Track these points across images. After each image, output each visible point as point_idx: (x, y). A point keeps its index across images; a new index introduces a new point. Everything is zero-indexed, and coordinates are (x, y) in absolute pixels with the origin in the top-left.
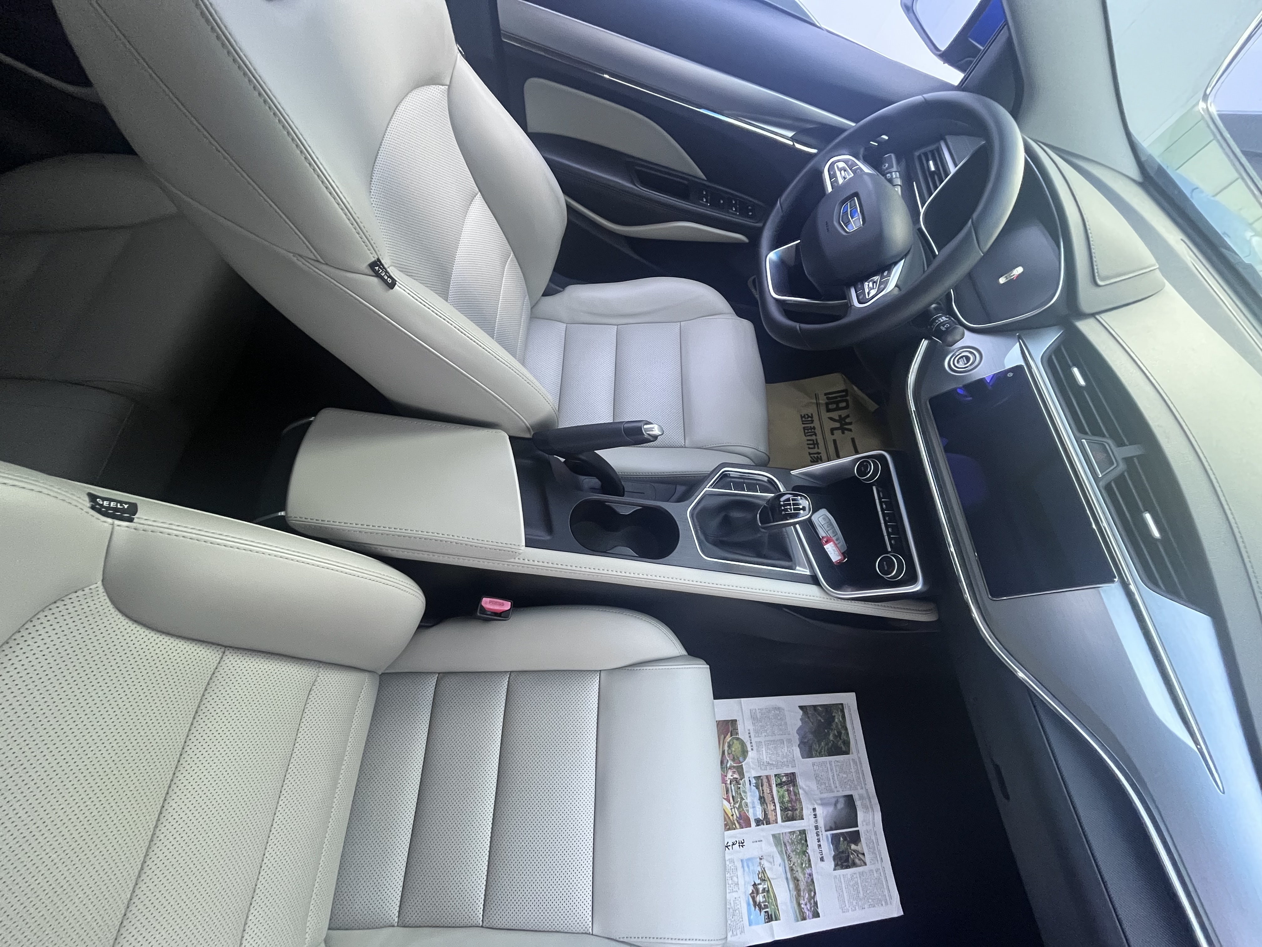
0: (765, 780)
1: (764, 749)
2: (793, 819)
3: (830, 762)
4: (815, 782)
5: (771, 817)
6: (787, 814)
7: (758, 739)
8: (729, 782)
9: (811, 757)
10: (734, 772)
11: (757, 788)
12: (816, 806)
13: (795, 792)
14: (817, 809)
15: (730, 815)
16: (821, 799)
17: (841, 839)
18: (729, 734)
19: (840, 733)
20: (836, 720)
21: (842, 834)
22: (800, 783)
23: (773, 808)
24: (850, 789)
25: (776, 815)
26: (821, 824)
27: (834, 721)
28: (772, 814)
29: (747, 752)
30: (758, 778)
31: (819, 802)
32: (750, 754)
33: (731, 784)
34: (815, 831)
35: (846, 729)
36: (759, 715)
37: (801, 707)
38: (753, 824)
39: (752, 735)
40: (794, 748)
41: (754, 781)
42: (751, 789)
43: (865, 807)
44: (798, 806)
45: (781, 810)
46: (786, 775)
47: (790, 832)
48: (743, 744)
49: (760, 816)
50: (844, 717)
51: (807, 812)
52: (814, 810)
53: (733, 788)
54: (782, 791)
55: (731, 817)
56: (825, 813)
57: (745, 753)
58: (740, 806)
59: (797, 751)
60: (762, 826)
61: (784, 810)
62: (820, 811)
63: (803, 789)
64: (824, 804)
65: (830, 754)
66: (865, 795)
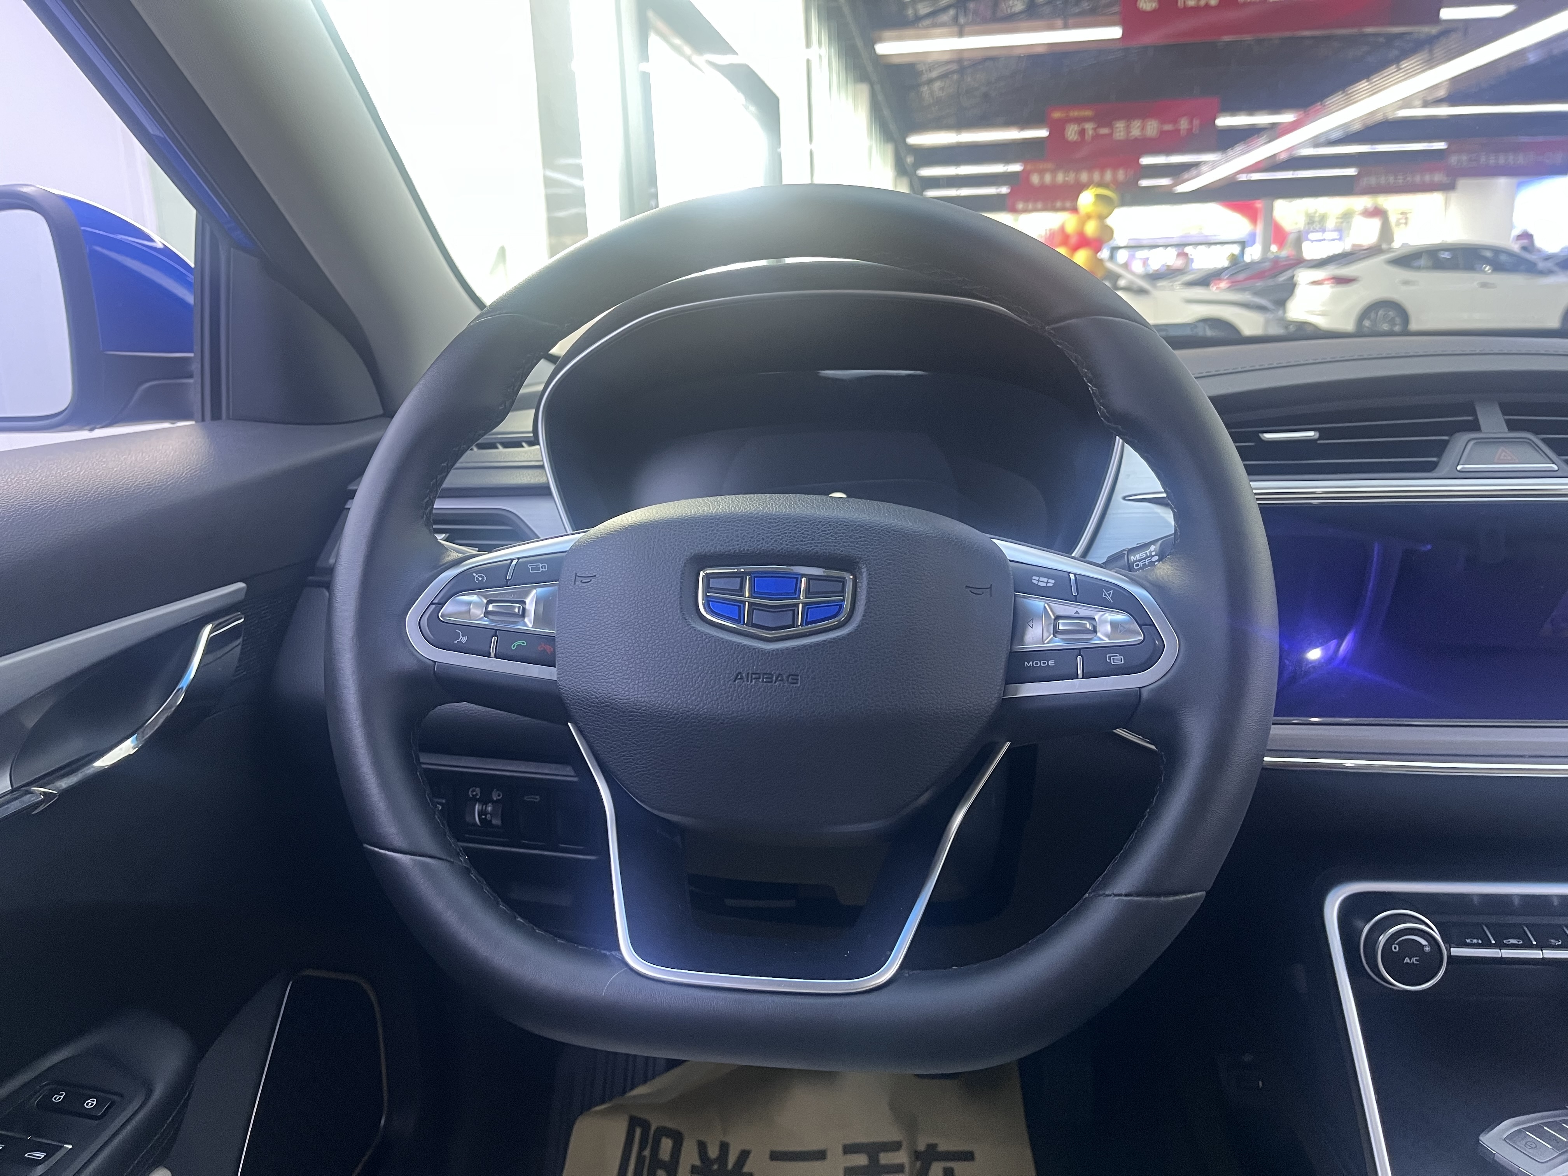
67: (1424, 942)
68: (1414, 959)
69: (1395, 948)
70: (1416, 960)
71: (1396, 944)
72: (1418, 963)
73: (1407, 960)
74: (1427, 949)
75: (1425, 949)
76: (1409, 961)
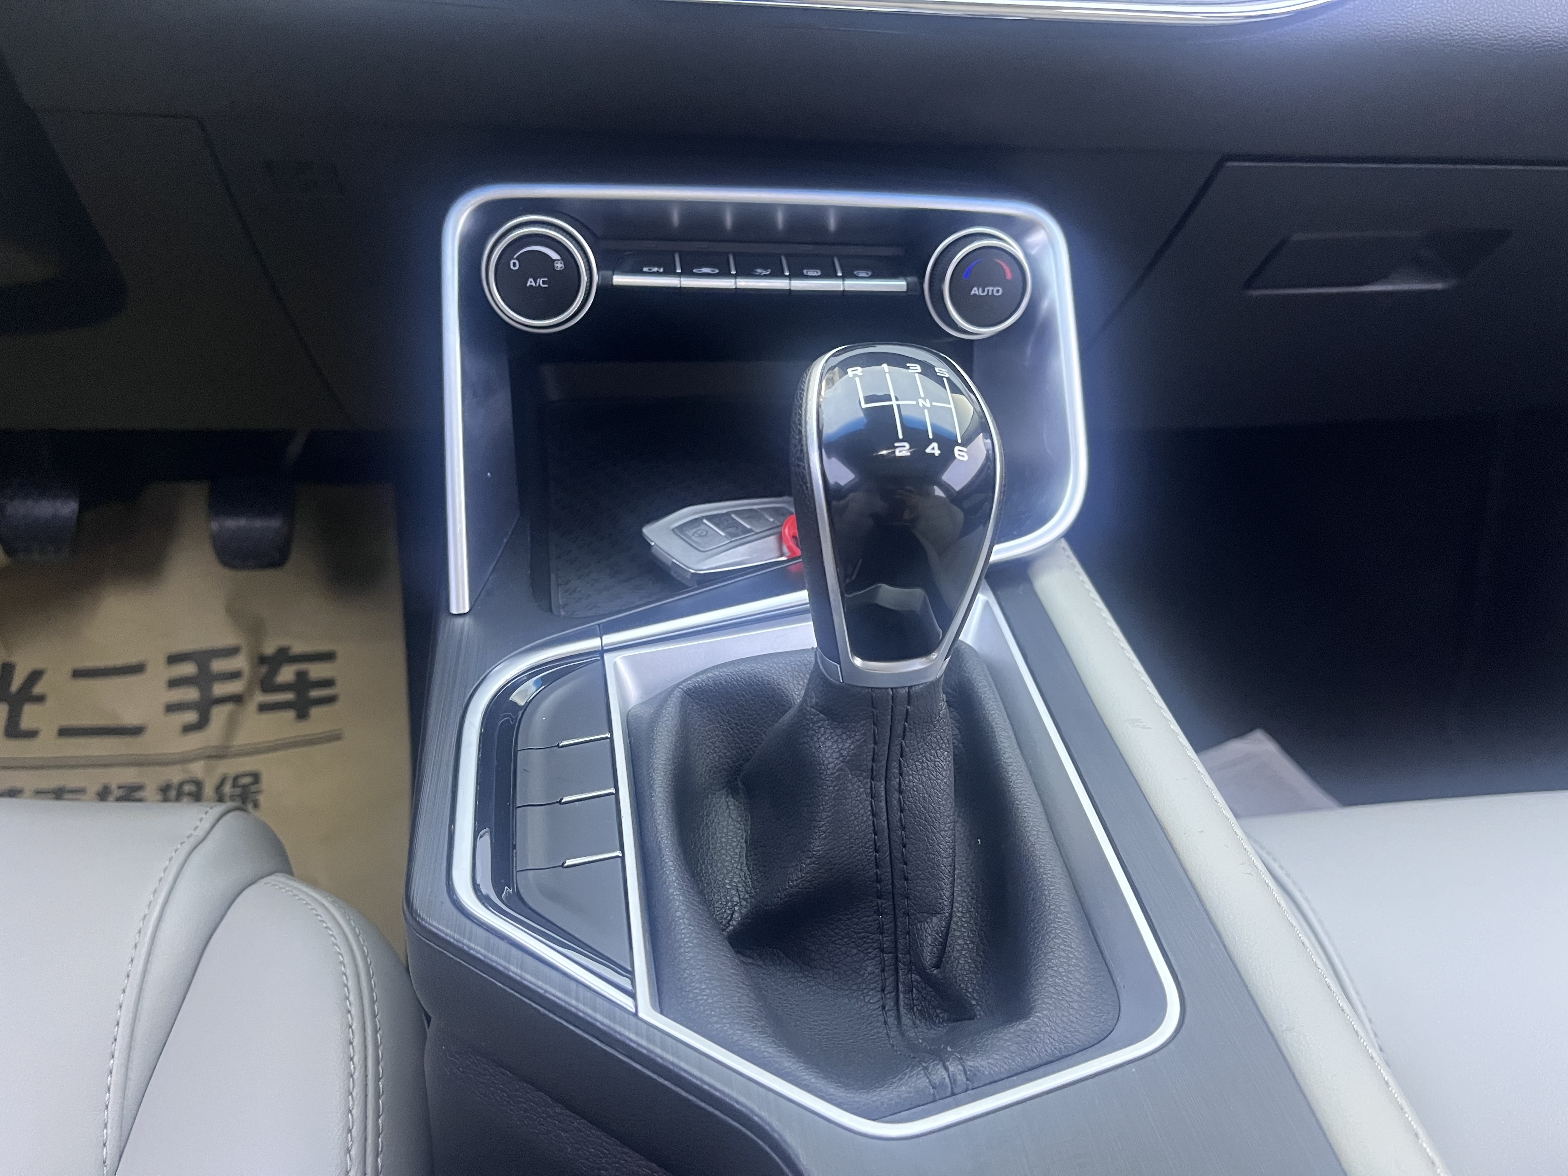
67: (554, 255)
68: (540, 281)
69: (514, 265)
70: (544, 282)
71: (517, 259)
72: (546, 286)
73: (531, 282)
74: (559, 266)
75: (556, 265)
76: (533, 284)
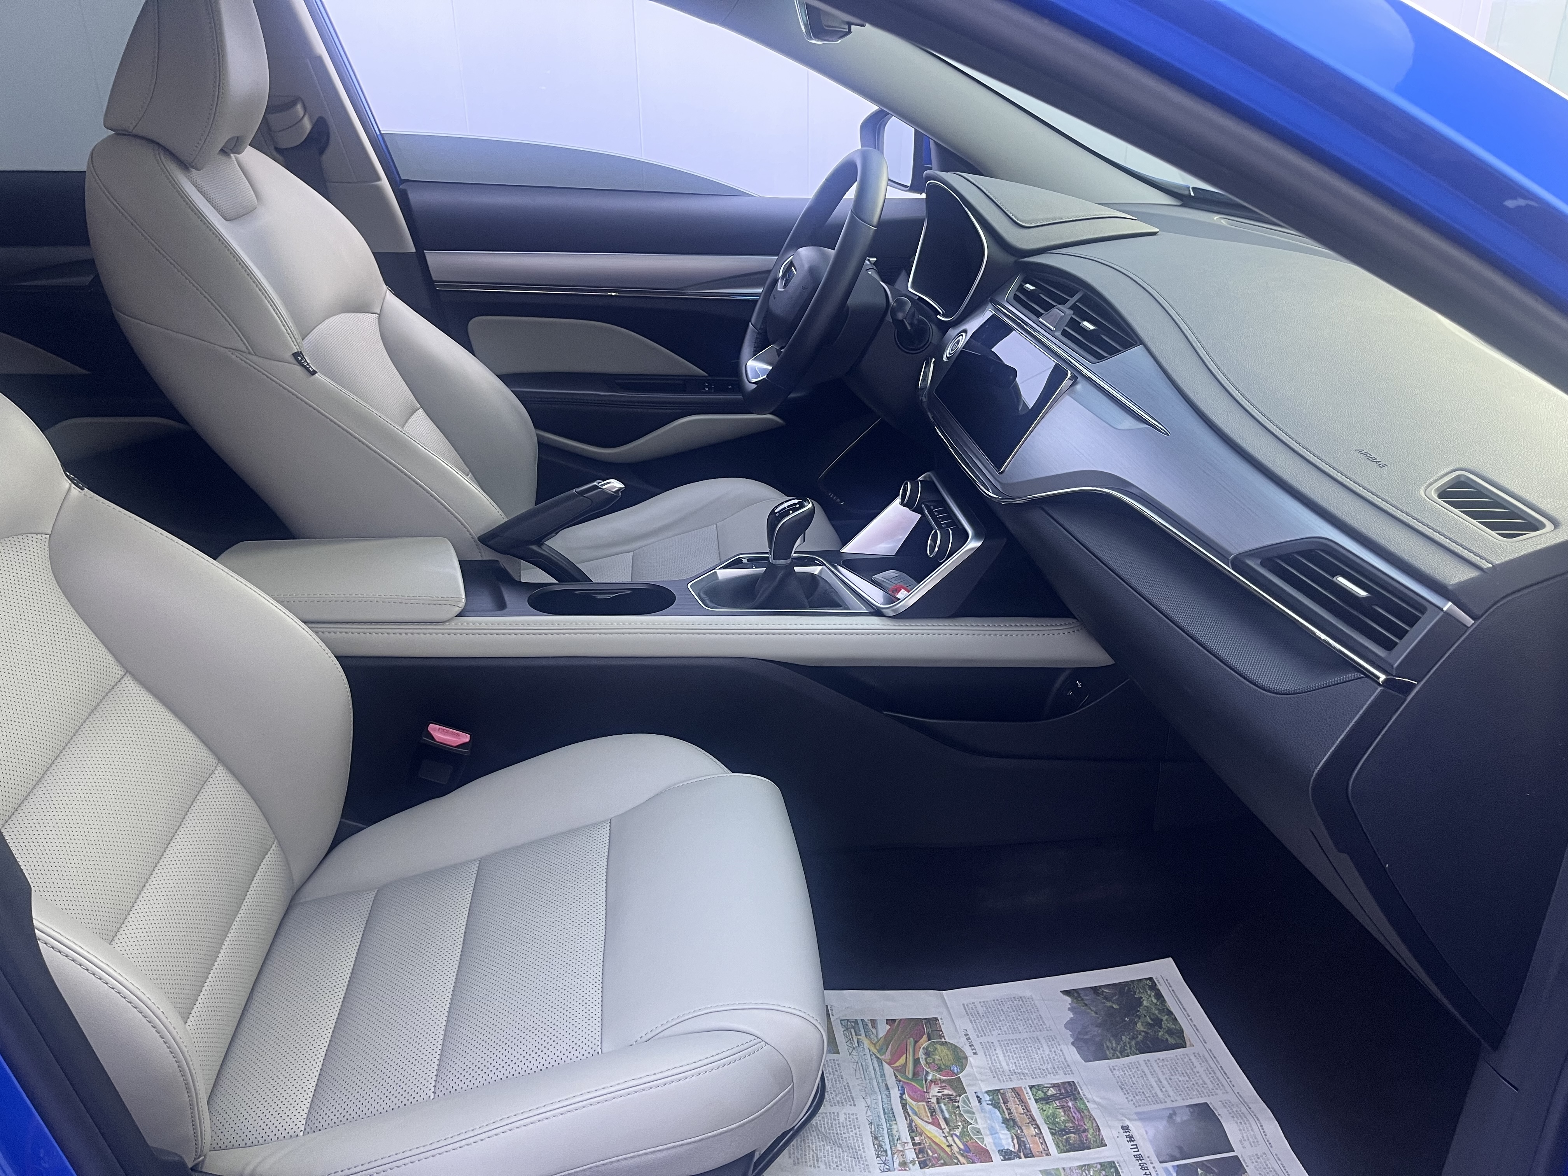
0: (1010, 1095)
1: (999, 1051)
2: (1083, 1146)
3: (1147, 1062)
4: (1121, 1093)
5: (1033, 1145)
6: (1067, 1140)
7: (984, 1039)
8: (934, 1100)
9: (1106, 1058)
10: (944, 1088)
11: (996, 1105)
12: (1127, 1123)
13: (1080, 1111)
14: (1131, 1127)
15: (944, 1146)
16: (1137, 1113)
17: (1200, 1171)
18: (925, 1037)
19: (1158, 1022)
20: (1145, 1003)
21: (1201, 1164)
22: (1089, 1096)
23: (1033, 1131)
24: (1200, 1094)
25: (1044, 1142)
26: (1148, 1150)
27: (1141, 1004)
28: (1035, 1143)
29: (966, 1058)
30: (993, 1093)
31: (1135, 1117)
32: (971, 1059)
33: (938, 1103)
34: (1138, 1163)
35: (1170, 1013)
36: (981, 1010)
37: (1067, 993)
38: (997, 1158)
39: (972, 1035)
40: (1063, 1047)
41: (988, 1098)
42: (982, 1110)
43: (1237, 1116)
44: (1088, 1125)
45: (1052, 1134)
46: (1054, 1086)
47: (1080, 1167)
48: (955, 1049)
49: (1009, 1144)
50: (1159, 995)
51: (1110, 1131)
52: (1126, 1128)
53: (944, 1108)
54: (1050, 1109)
55: (948, 1149)
56: (1151, 1132)
57: (960, 1059)
58: (964, 1133)
59: (1072, 1054)
60: (1017, 1160)
61: (1058, 1132)
62: (1136, 1128)
63: (1095, 1102)
64: (1143, 1117)
65: (1142, 1052)
66: (1234, 1100)
